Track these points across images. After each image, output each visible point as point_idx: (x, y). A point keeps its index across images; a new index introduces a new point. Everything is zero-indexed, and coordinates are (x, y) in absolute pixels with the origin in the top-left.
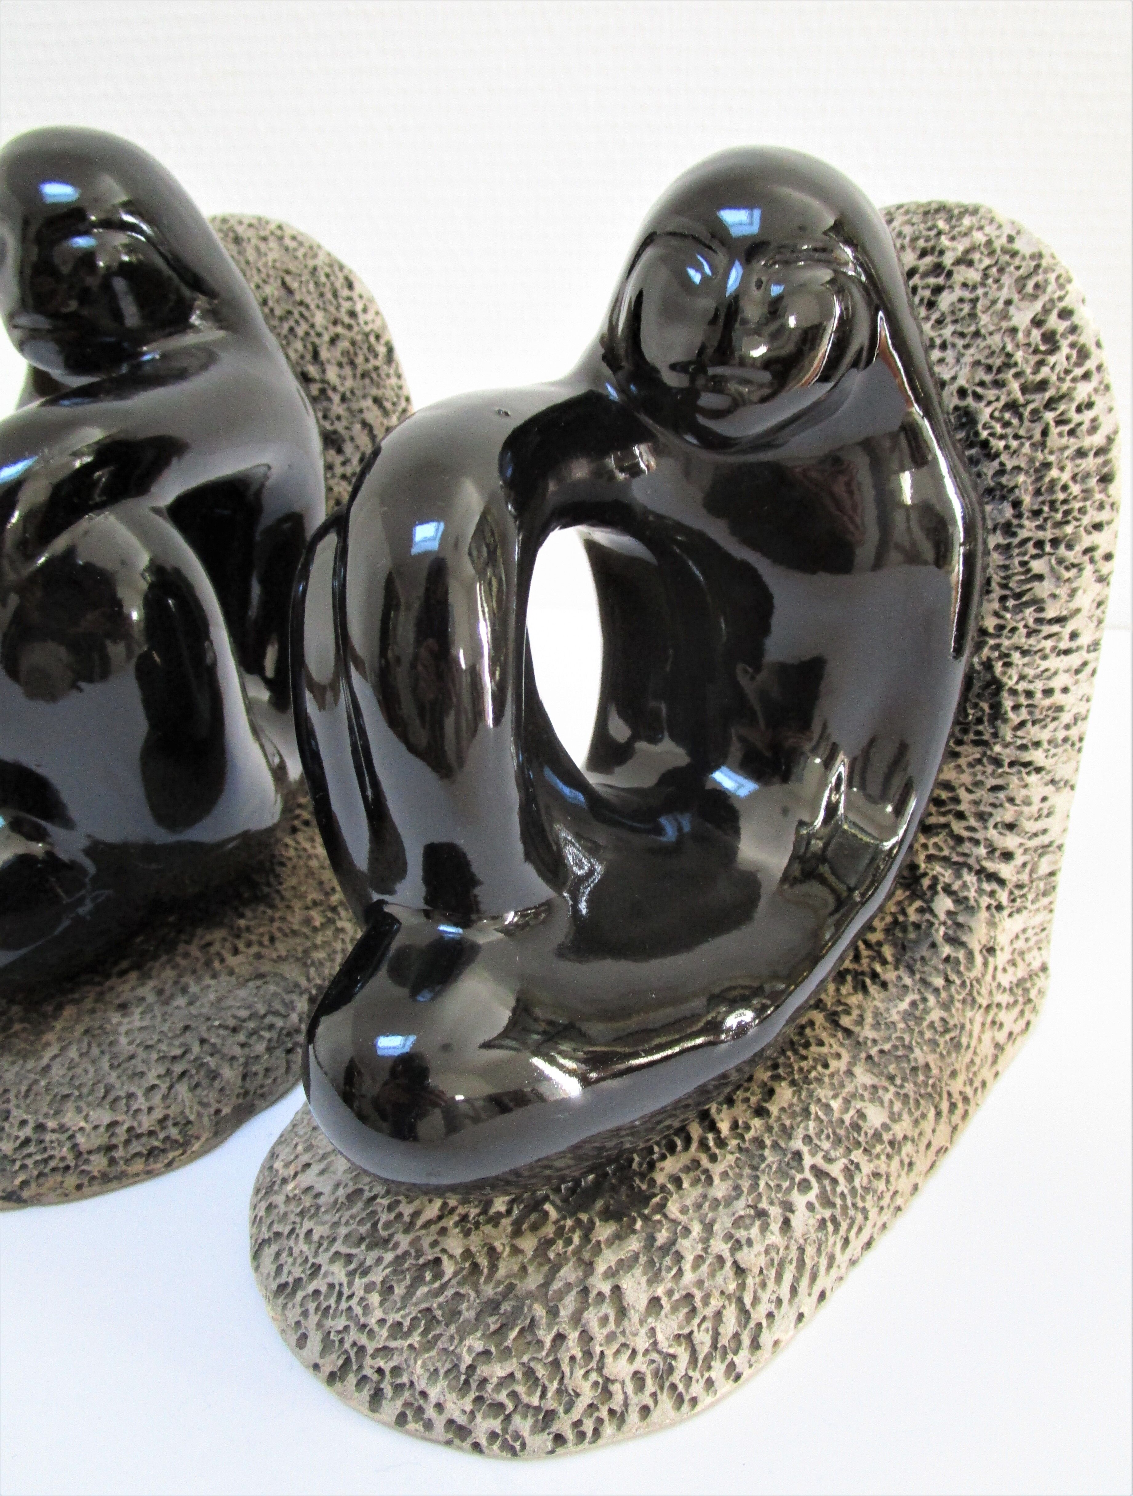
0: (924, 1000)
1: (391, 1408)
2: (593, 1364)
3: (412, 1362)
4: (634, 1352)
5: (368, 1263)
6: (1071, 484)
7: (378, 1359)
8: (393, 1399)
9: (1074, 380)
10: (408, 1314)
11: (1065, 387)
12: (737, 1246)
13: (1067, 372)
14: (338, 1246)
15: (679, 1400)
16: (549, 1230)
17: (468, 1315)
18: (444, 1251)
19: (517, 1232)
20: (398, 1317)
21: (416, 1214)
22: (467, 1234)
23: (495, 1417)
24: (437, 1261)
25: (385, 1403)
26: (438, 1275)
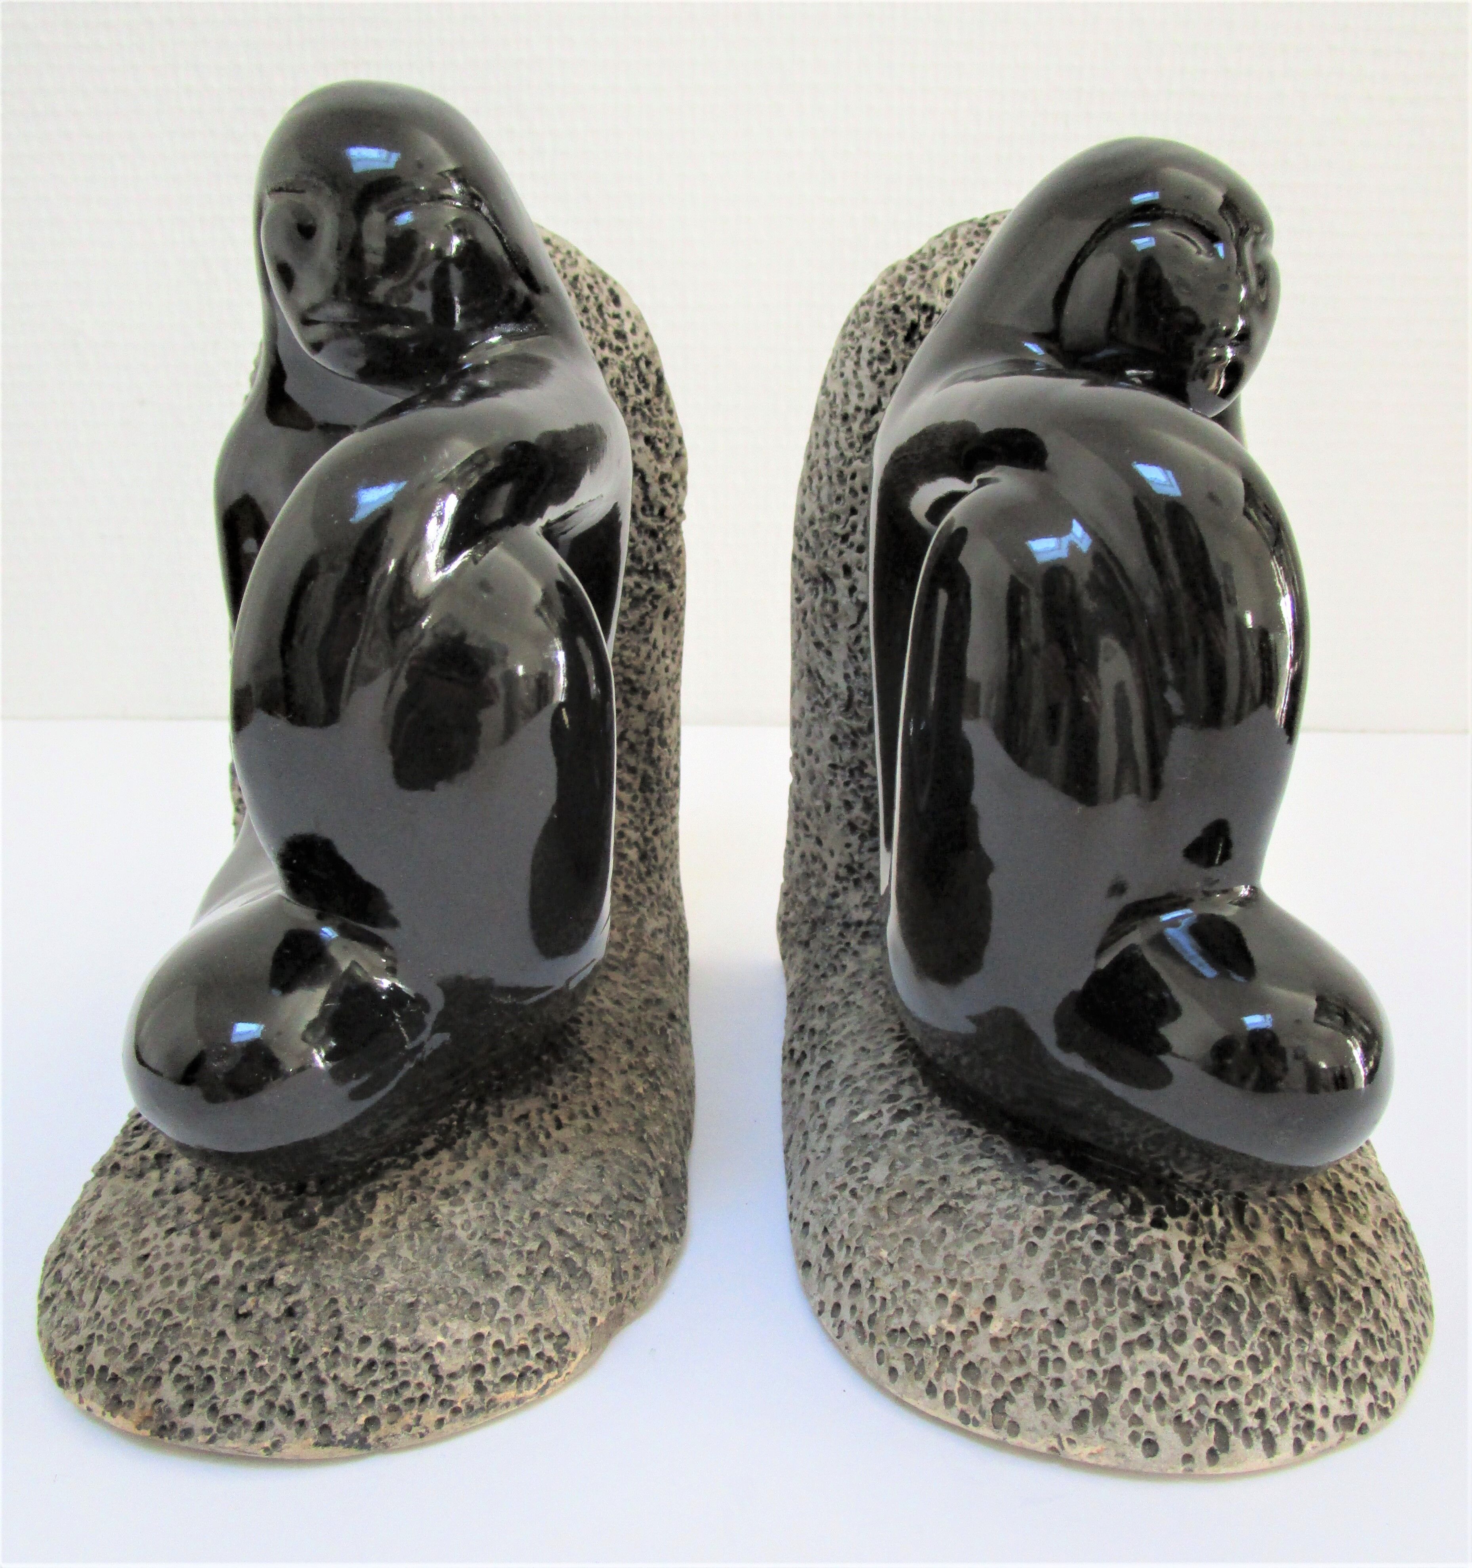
1: (1285, 1442)
3: (1284, 1384)
5: (1170, 1330)
7: (1254, 1402)
8: (1282, 1433)
10: (1252, 1344)
14: (1122, 1338)
17: (1293, 1316)
19: (1250, 1237)
20: (1246, 1353)
21: (1168, 1265)
22: (1223, 1256)
23: (1364, 1391)
25: (1278, 1440)
26: (1240, 1302)
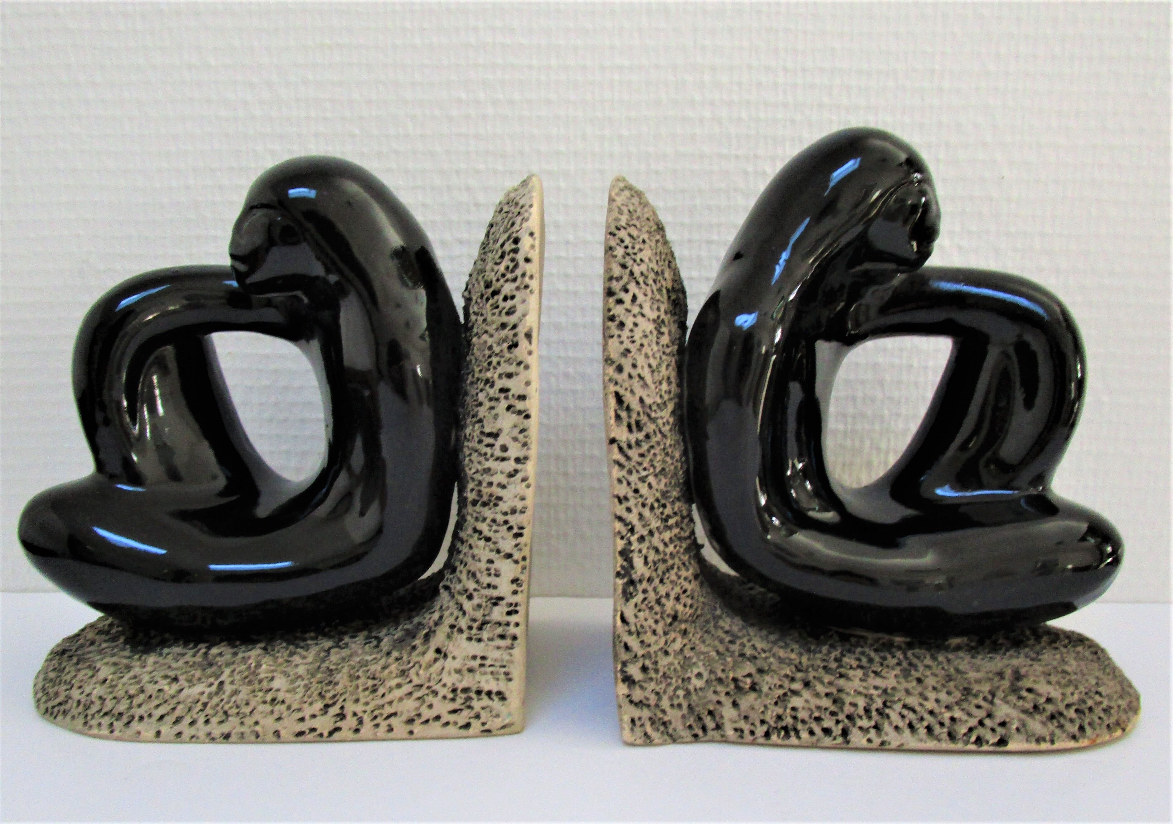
2: (70, 687)
4: (83, 692)
6: (494, 346)
9: (507, 281)
11: (498, 285)
12: (152, 682)
13: (503, 275)
15: (85, 723)
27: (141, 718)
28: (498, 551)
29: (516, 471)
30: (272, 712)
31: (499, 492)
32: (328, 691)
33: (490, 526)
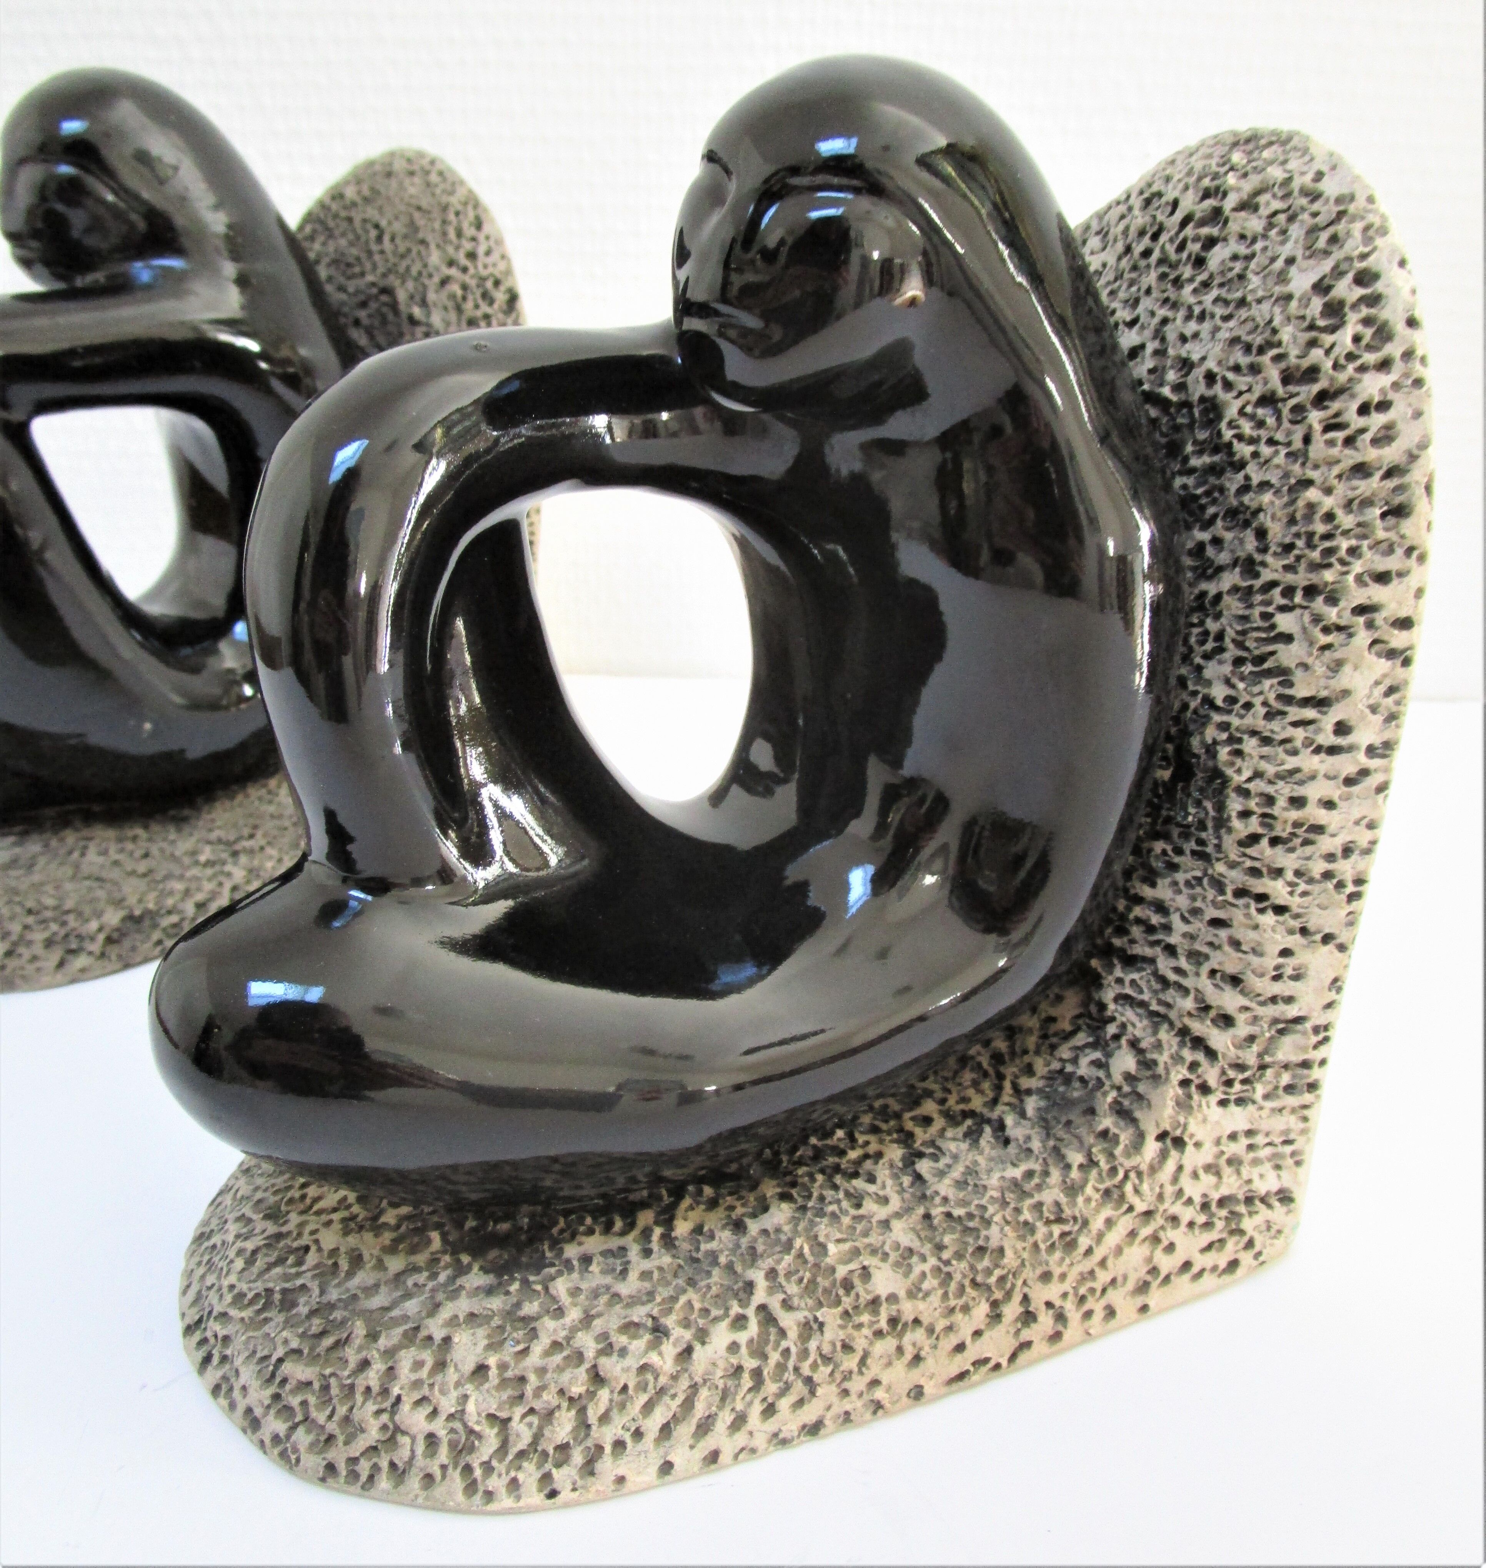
0: (1046, 1173)
1: (214, 1374)
2: (387, 1404)
3: (239, 1336)
4: (435, 1412)
5: (255, 1230)
6: (1340, 513)
7: (218, 1323)
8: (217, 1368)
9: (1362, 369)
10: (255, 1289)
11: (1342, 377)
12: (607, 1349)
13: (1351, 357)
14: (247, 1208)
15: (471, 1488)
16: (421, 1259)
17: (303, 1309)
18: (317, 1241)
19: (392, 1249)
20: (244, 1287)
21: (316, 1200)
22: (346, 1232)
23: (285, 1421)
24: (307, 1249)
25: (210, 1369)
26: (299, 1263)
27: (619, 1445)
28: (1304, 931)
29: (1364, 773)
30: (900, 1350)
31: (1321, 816)
32: (988, 1272)
33: (1291, 884)
